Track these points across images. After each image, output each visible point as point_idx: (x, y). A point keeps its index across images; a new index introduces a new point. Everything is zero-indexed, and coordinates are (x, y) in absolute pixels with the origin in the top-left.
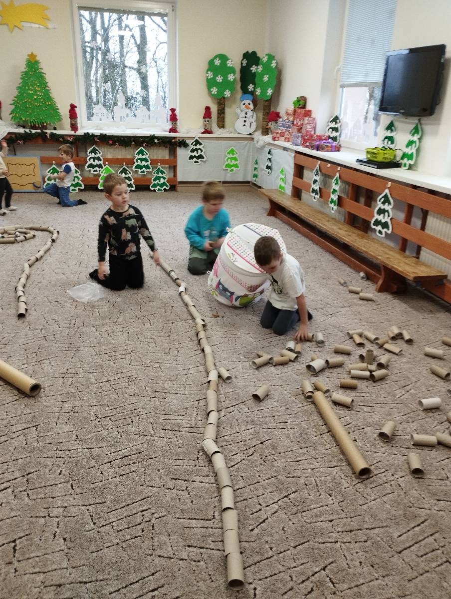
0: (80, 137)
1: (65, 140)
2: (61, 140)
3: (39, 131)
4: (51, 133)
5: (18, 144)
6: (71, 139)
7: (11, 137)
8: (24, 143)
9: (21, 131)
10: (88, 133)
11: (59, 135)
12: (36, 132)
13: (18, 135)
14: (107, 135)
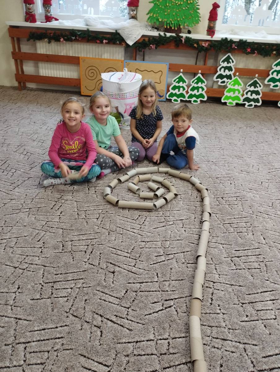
0: (216, 43)
1: (200, 46)
2: (195, 45)
3: (174, 35)
4: (187, 37)
5: (149, 49)
6: (205, 45)
7: (144, 40)
8: (156, 48)
9: (155, 33)
10: (226, 39)
11: (194, 40)
12: (171, 36)
13: (151, 39)
14: (248, 41)
